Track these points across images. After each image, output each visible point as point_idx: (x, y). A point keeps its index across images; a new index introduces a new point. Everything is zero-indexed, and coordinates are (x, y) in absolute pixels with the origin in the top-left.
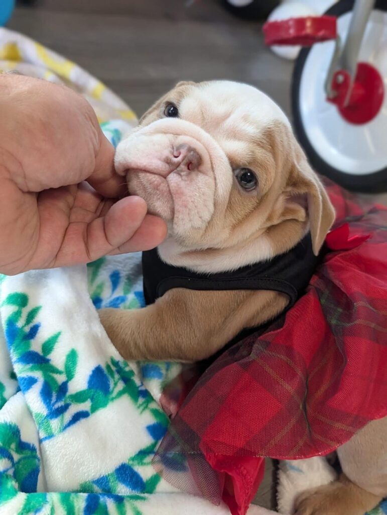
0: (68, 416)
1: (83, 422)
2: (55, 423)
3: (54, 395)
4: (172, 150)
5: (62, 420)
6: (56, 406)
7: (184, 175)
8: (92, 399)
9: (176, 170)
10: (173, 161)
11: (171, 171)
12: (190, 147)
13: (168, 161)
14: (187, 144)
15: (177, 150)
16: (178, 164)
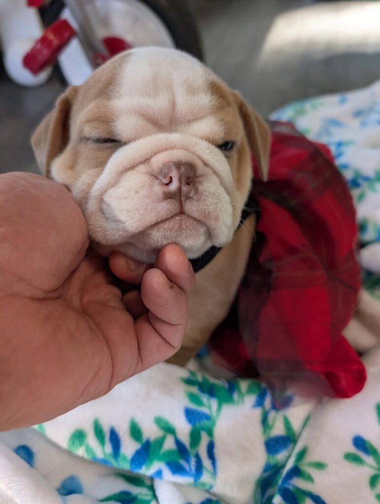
0: (207, 463)
1: (217, 451)
2: (206, 478)
3: (182, 462)
4: (158, 181)
5: (207, 470)
6: (193, 468)
7: (194, 195)
8: (202, 429)
9: (182, 198)
10: (173, 191)
11: (181, 203)
12: (174, 163)
13: (167, 196)
14: (170, 162)
15: (166, 176)
16: (179, 190)
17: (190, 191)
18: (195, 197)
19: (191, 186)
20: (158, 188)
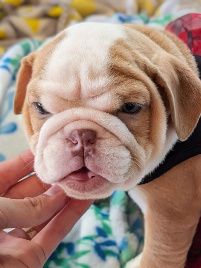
7: (92, 154)
9: (85, 154)
10: (78, 150)
11: (83, 158)
12: (78, 130)
13: (75, 154)
14: (75, 130)
15: (73, 139)
16: (82, 148)
17: (90, 151)
18: (93, 156)
19: (93, 145)
20: (68, 150)
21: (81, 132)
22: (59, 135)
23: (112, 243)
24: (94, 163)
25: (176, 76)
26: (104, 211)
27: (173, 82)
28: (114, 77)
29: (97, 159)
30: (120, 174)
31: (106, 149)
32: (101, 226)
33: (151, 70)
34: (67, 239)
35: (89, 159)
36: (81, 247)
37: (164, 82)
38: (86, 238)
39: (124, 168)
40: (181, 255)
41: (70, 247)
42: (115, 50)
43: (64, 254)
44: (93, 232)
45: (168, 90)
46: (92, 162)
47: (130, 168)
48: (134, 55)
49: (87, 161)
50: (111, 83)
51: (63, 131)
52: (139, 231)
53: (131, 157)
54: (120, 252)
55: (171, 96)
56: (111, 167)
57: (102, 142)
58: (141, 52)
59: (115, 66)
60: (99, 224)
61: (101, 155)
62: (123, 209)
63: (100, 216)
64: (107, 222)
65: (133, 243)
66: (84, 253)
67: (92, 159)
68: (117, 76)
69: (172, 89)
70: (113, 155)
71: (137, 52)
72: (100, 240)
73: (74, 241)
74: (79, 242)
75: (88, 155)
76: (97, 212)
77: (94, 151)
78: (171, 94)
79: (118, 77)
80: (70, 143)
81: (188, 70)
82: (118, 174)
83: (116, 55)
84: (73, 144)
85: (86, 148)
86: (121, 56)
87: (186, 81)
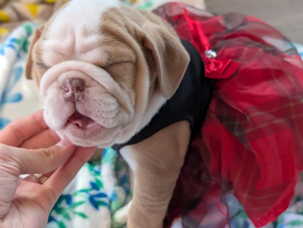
9: (75, 100)
10: (69, 96)
11: (74, 103)
12: (69, 79)
13: (67, 100)
14: (66, 79)
15: (65, 87)
16: (73, 95)
17: (79, 96)
18: (82, 101)
19: (82, 92)
20: (61, 97)
21: (72, 80)
22: (55, 84)
23: (104, 195)
24: (84, 107)
25: (162, 42)
26: (96, 168)
27: (159, 46)
28: (105, 36)
29: (86, 104)
30: (108, 117)
31: (94, 95)
32: (94, 181)
33: (141, 34)
34: (66, 192)
35: (79, 104)
36: (77, 199)
37: (152, 45)
38: (82, 191)
39: (111, 113)
40: (164, 204)
41: (68, 198)
42: (107, 14)
43: (63, 204)
44: (87, 186)
45: (155, 52)
46: (82, 106)
47: (117, 114)
48: (124, 20)
49: (78, 106)
50: (102, 40)
51: (58, 81)
52: (126, 185)
53: (117, 104)
54: (111, 202)
55: (157, 58)
56: (99, 111)
57: (90, 89)
58: (131, 19)
59: (106, 26)
60: (92, 179)
61: (90, 100)
62: (113, 166)
63: (93, 172)
64: (99, 178)
65: (121, 195)
66: (81, 203)
67: (82, 104)
68: (107, 35)
69: (159, 52)
70: (101, 101)
71: (128, 18)
72: (94, 192)
73: (72, 193)
74: (75, 194)
75: (78, 101)
76: (91, 169)
77: (83, 97)
78: (158, 56)
79: (108, 37)
80: (62, 91)
81: (173, 38)
82: (106, 117)
83: (107, 18)
84: (65, 92)
85: (76, 94)
86: (112, 20)
87: (171, 47)
